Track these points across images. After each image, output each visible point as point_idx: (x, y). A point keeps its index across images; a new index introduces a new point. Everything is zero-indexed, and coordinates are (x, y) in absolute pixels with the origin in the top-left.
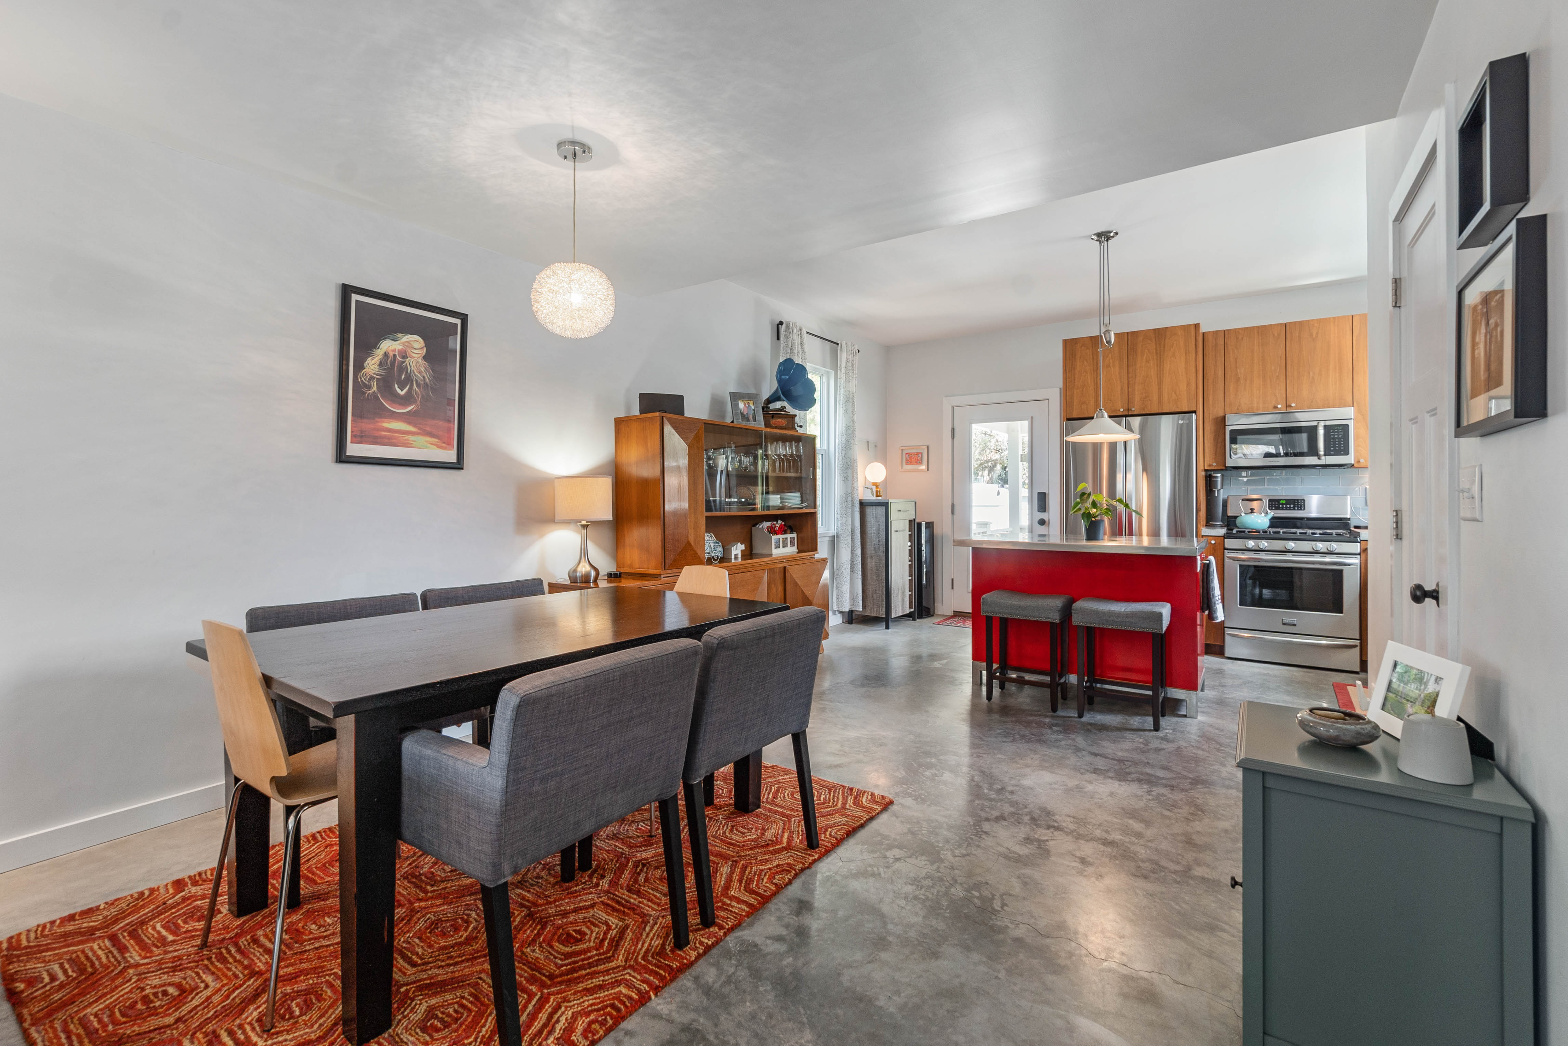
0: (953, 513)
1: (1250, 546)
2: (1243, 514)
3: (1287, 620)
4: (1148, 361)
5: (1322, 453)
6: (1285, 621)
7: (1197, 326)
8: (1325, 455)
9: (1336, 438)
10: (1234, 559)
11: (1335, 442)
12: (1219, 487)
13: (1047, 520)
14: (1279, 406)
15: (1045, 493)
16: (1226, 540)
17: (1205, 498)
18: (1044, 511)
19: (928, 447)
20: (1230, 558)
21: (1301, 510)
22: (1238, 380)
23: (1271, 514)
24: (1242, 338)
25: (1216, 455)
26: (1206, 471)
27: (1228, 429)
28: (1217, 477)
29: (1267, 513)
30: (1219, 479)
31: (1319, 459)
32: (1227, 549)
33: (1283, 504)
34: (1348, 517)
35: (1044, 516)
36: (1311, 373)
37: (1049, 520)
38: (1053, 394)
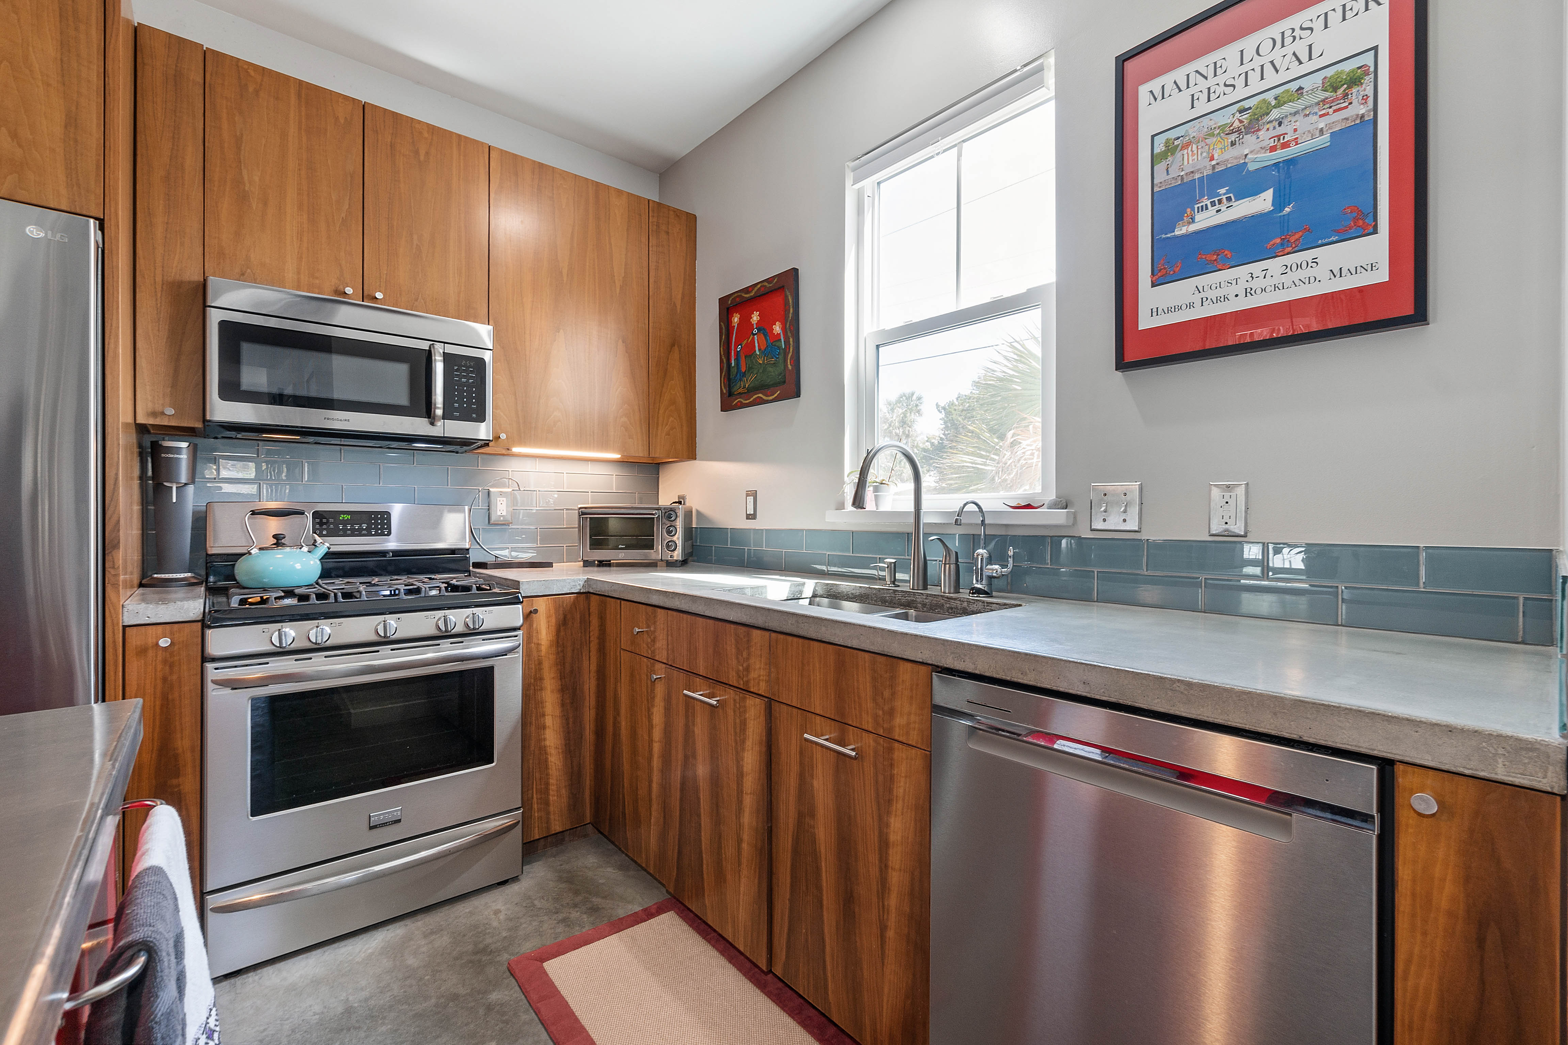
1: (287, 642)
2: (254, 551)
3: (378, 816)
5: (439, 412)
6: (374, 821)
8: (444, 417)
9: (464, 385)
10: (235, 685)
11: (461, 392)
12: (184, 478)
14: (349, 290)
16: (209, 632)
17: (137, 508)
20: (222, 683)
21: (383, 534)
22: (242, 198)
23: (324, 545)
24: (257, 92)
25: (174, 385)
26: (142, 429)
27: (215, 317)
28: (178, 450)
29: (314, 544)
30: (184, 457)
31: (432, 424)
32: (214, 660)
33: (344, 523)
34: (467, 547)
36: (415, 237)
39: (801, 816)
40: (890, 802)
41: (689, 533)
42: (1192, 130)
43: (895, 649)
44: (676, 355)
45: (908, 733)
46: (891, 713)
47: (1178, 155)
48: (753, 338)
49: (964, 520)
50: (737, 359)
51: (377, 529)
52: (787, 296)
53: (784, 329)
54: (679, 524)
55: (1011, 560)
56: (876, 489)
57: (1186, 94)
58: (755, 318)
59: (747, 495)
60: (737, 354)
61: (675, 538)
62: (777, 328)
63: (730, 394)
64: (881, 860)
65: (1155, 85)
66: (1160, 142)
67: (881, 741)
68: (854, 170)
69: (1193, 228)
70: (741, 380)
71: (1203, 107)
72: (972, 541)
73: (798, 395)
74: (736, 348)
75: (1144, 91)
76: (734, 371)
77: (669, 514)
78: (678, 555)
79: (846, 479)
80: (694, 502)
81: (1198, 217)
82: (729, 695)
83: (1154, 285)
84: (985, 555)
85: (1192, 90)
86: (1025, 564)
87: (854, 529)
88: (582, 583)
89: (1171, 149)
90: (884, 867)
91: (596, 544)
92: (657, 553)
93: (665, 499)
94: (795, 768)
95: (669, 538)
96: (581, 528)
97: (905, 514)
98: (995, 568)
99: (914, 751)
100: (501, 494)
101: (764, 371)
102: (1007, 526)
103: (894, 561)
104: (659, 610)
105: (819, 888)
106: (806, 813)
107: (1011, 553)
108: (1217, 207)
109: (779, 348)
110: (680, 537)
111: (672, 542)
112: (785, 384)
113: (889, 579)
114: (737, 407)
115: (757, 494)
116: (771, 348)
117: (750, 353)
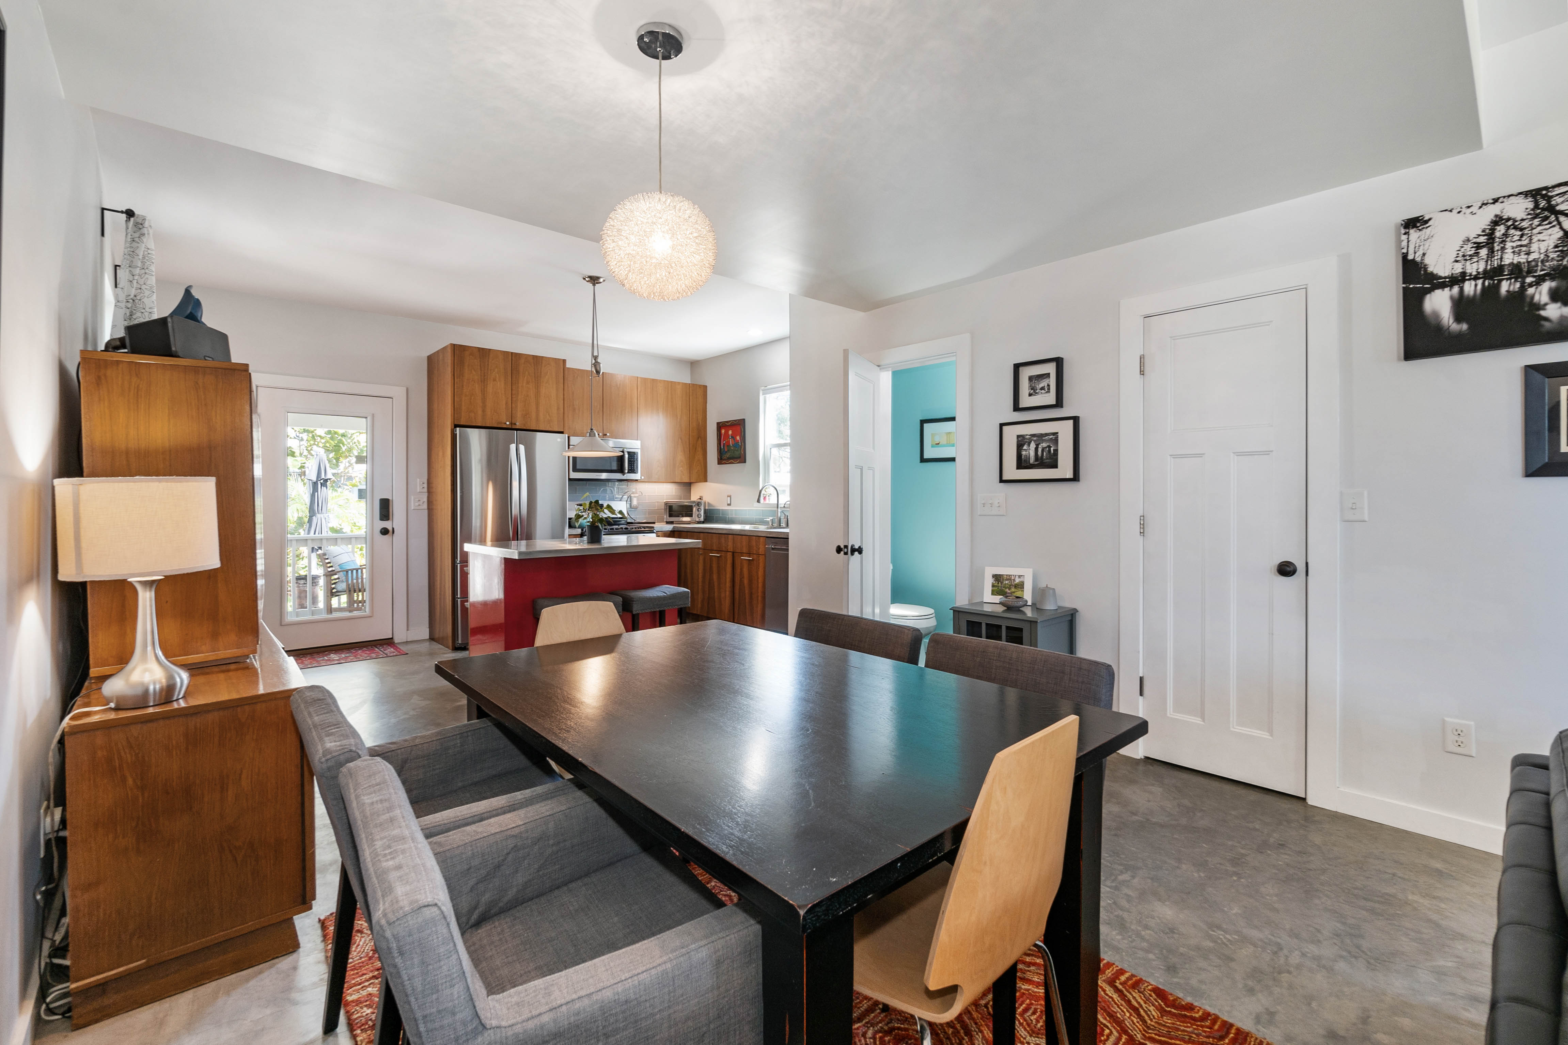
4: (528, 383)
5: (626, 471)
7: (564, 361)
8: (627, 473)
11: (631, 464)
13: (390, 529)
15: (388, 500)
18: (387, 519)
31: (622, 475)
35: (387, 524)
37: (393, 529)
38: (399, 393)
39: (741, 579)
40: (759, 569)
41: (705, 511)
43: (760, 534)
44: (700, 442)
45: (762, 552)
46: (759, 549)
48: (729, 440)
50: (724, 446)
52: (742, 428)
53: (741, 439)
54: (704, 507)
56: (769, 496)
58: (730, 432)
59: (728, 497)
60: (724, 444)
62: (738, 438)
63: (721, 459)
68: (763, 390)
70: (725, 454)
73: (745, 462)
74: (723, 442)
76: (722, 450)
77: (698, 504)
78: (702, 519)
80: (707, 499)
82: (723, 554)
87: (763, 509)
88: (672, 527)
90: (757, 583)
91: (670, 516)
92: (696, 517)
93: (694, 497)
94: (740, 568)
96: (665, 509)
99: (763, 556)
100: (635, 497)
101: (733, 452)
103: (772, 518)
105: (745, 595)
106: (742, 577)
109: (739, 445)
110: (702, 513)
111: (699, 514)
112: (740, 458)
113: (770, 524)
114: (723, 464)
115: (730, 497)
116: (736, 443)
117: (728, 446)
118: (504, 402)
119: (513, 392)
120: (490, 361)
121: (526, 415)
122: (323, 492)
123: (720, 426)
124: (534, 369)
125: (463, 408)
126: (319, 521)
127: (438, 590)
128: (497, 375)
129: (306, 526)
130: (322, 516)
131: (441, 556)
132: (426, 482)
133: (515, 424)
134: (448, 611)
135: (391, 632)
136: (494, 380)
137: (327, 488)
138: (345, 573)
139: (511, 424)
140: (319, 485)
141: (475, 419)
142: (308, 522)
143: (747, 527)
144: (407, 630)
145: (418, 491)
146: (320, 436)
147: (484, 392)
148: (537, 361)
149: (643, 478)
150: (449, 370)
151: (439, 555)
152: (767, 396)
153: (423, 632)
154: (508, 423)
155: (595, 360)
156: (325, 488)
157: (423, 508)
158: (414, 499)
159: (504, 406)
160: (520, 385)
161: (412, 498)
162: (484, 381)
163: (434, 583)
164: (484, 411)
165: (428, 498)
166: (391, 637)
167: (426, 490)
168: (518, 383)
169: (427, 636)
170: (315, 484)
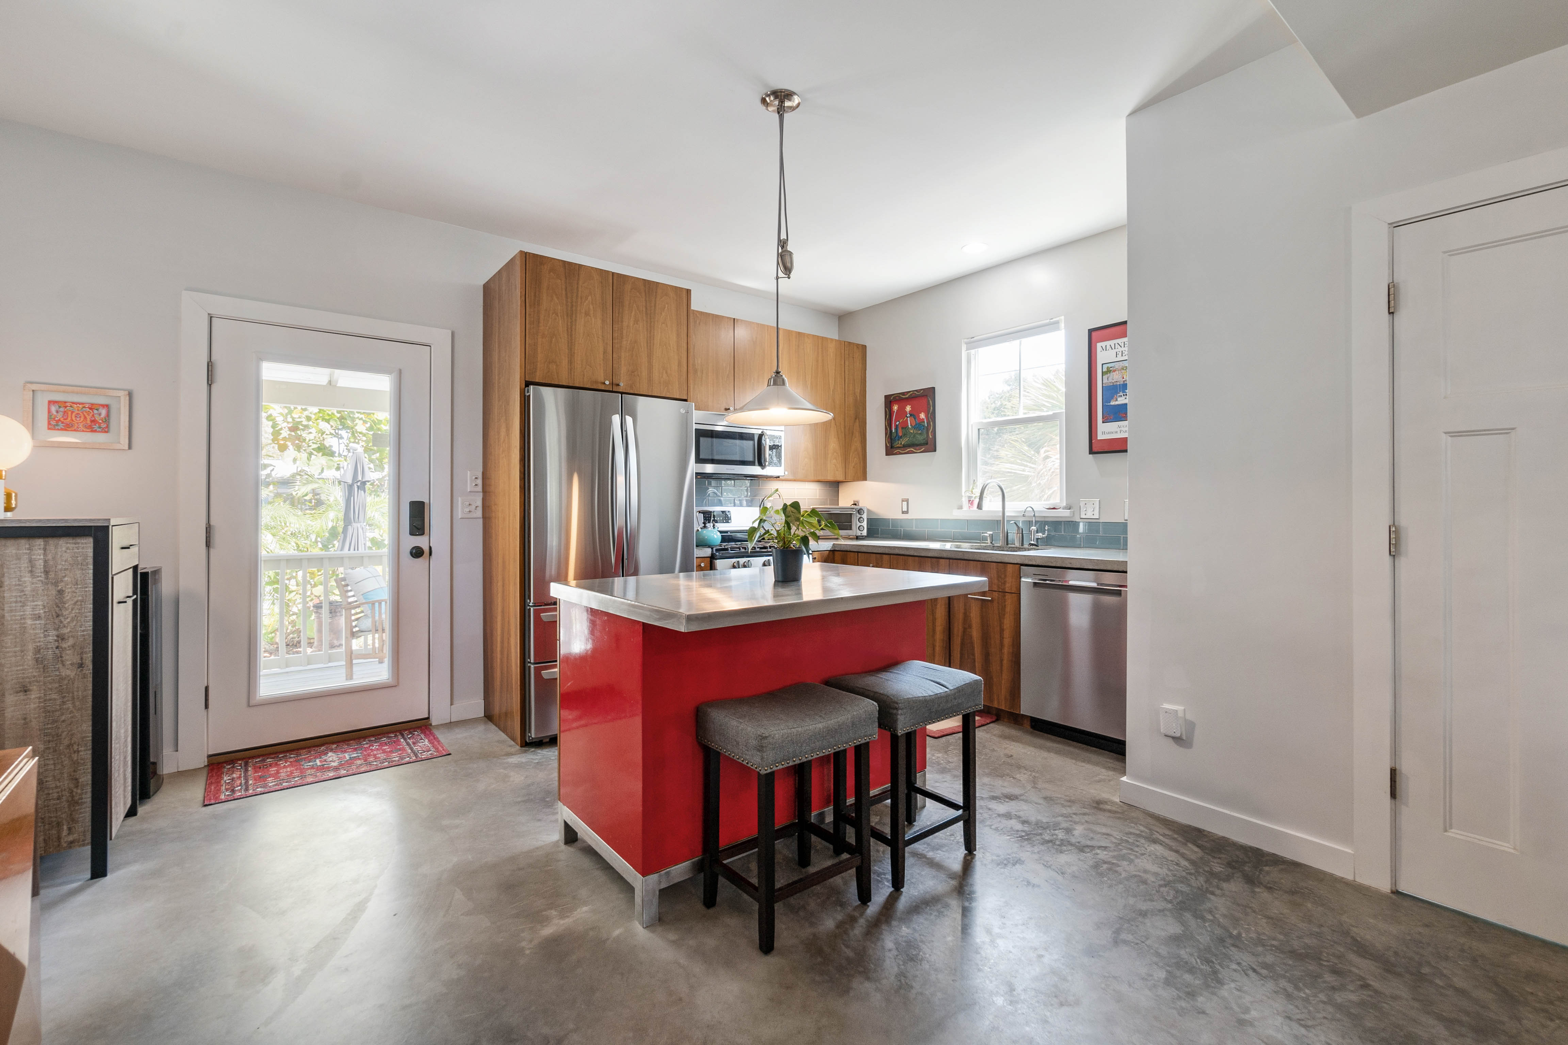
0: (208, 544)
4: (636, 321)
7: (689, 292)
13: (426, 548)
15: (423, 503)
18: (421, 532)
19: (130, 395)
21: (733, 522)
31: (763, 469)
35: (421, 542)
37: (430, 548)
38: (441, 339)
39: (965, 629)
40: (1004, 615)
41: (870, 521)
42: (1117, 365)
43: (1006, 560)
44: (857, 424)
45: (1011, 589)
46: (1005, 583)
47: (1112, 374)
48: (907, 419)
49: (1026, 514)
50: (896, 429)
51: (726, 520)
52: (929, 401)
53: (927, 416)
54: (865, 516)
55: (1046, 532)
57: (1114, 351)
58: (908, 408)
59: (903, 501)
60: (896, 427)
61: (862, 524)
62: (922, 416)
63: (892, 447)
64: (1000, 636)
65: (1103, 344)
66: (1105, 366)
67: (1000, 593)
68: (966, 343)
69: (1117, 403)
70: (898, 440)
71: (1120, 358)
72: (1030, 523)
73: (935, 451)
74: (895, 422)
75: (1099, 345)
76: (894, 435)
77: (856, 510)
78: (865, 533)
79: (963, 494)
80: (867, 504)
81: (1119, 399)
83: (1103, 422)
84: (1036, 529)
85: (1116, 350)
86: (1053, 533)
87: (968, 519)
88: (831, 546)
89: (1109, 371)
90: (1002, 638)
92: (855, 532)
94: (962, 611)
95: (860, 524)
97: (998, 512)
98: (1040, 535)
99: (1013, 594)
101: (914, 436)
102: (1044, 517)
103: (991, 533)
104: (884, 556)
105: (973, 655)
106: (967, 627)
107: (1046, 528)
108: (1125, 397)
109: (924, 426)
110: (865, 524)
111: (861, 526)
112: (928, 445)
113: (989, 541)
114: (896, 454)
115: (907, 501)
116: (919, 425)
117: (905, 427)
118: (601, 349)
119: (616, 335)
120: (581, 283)
121: (633, 373)
122: (359, 496)
123: (890, 401)
124: (646, 300)
125: (540, 356)
126: (355, 531)
127: (499, 645)
128: (591, 307)
129: (341, 537)
130: (359, 525)
131: (503, 592)
132: (480, 476)
133: (618, 385)
134: (514, 677)
135: (427, 708)
136: (587, 314)
137: (365, 492)
138: (370, 605)
139: (612, 384)
140: (356, 489)
141: (557, 373)
142: (343, 533)
143: (948, 546)
144: (451, 705)
145: (469, 491)
146: (360, 433)
147: (571, 331)
148: (650, 288)
149: (786, 473)
150: (518, 293)
151: (500, 590)
152: (973, 352)
153: (475, 706)
154: (607, 382)
155: (783, 247)
156: (362, 492)
157: (475, 515)
158: (462, 504)
159: (602, 356)
160: (625, 324)
161: (459, 501)
162: (571, 314)
163: (492, 635)
164: (571, 362)
165: (484, 500)
166: (427, 716)
167: (480, 488)
168: (622, 322)
169: (481, 714)
170: (351, 487)
